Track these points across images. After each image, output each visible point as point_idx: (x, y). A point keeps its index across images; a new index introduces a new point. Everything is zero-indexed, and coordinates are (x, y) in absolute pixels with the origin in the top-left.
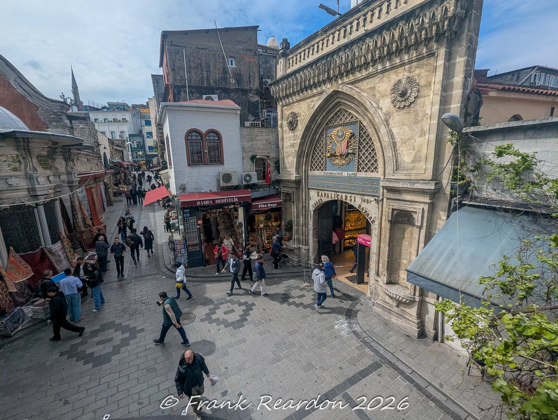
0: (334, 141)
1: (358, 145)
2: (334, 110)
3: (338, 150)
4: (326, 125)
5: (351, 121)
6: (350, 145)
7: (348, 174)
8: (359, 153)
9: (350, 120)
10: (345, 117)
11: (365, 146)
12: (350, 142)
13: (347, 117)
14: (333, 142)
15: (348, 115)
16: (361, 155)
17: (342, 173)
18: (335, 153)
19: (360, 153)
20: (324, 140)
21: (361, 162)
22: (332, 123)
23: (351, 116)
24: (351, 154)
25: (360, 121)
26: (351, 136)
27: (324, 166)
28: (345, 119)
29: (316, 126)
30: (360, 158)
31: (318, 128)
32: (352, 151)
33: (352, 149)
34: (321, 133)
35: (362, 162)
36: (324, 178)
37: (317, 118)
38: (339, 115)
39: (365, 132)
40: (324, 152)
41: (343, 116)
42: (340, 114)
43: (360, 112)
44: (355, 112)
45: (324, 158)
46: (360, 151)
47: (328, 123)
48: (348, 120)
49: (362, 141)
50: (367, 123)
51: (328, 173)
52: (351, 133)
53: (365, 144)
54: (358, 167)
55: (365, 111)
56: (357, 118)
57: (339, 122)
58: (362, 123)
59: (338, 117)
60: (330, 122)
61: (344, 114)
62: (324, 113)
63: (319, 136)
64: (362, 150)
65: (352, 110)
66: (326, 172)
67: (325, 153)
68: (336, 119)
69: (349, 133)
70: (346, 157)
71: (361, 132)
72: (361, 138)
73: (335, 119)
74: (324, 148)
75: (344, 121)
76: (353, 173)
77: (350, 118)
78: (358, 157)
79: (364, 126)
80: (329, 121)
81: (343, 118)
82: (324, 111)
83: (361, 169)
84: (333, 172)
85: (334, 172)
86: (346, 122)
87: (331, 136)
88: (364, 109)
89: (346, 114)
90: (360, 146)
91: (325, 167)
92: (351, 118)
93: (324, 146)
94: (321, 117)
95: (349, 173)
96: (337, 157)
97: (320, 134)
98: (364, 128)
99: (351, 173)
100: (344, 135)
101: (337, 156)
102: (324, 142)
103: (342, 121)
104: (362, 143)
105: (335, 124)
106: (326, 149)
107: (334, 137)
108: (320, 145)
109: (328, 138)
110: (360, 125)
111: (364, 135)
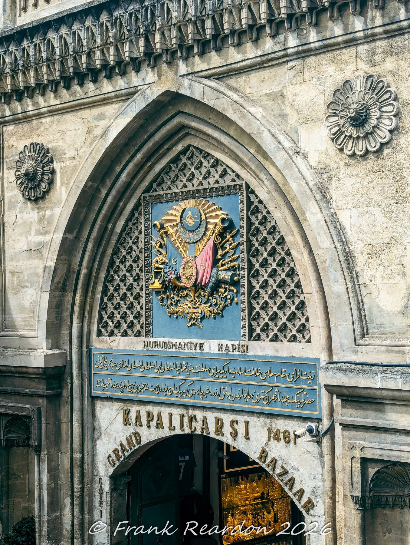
0: (173, 244)
1: (244, 256)
2: (169, 149)
3: (188, 271)
4: (147, 190)
5: (222, 183)
6: (223, 256)
7: (220, 346)
8: (249, 282)
9: (217, 182)
10: (204, 170)
11: (266, 260)
12: (223, 248)
13: (209, 172)
14: (169, 246)
15: (213, 166)
16: (257, 287)
17: (202, 345)
18: (178, 278)
19: (254, 282)
20: (142, 237)
21: (258, 309)
22: (165, 186)
23: (220, 169)
24: (226, 282)
25: (248, 186)
26: (225, 229)
27: (143, 320)
28: (205, 178)
29: (114, 192)
30: (254, 298)
31: (120, 200)
32: (229, 274)
33: (228, 270)
34: (132, 214)
35: (262, 308)
36: (146, 360)
37: (118, 169)
38: (185, 165)
39: (265, 218)
40: (143, 275)
41: (197, 168)
42: (188, 163)
43: (246, 159)
44: (231, 157)
45: (143, 293)
46: (254, 277)
47: (151, 185)
48: (211, 180)
49: (257, 245)
50: (269, 192)
51: (156, 344)
52: (223, 220)
53: (265, 255)
54: (250, 325)
55: (259, 158)
56: (238, 176)
57: (185, 186)
58: (253, 192)
59: (181, 170)
60: (159, 185)
61: (201, 163)
62: (139, 156)
63: (126, 225)
64: (257, 271)
65: (223, 152)
66: (152, 340)
67: (147, 280)
68: (177, 176)
69: (217, 221)
70: (212, 294)
71: (253, 218)
72: (254, 235)
73: (172, 174)
74: (142, 263)
75: (201, 184)
76: (236, 343)
77: (217, 176)
78: (250, 293)
79: (260, 202)
80: (154, 180)
81: (197, 173)
82: (138, 150)
83: (258, 330)
84: (174, 341)
85: (178, 341)
86: (206, 186)
87: (162, 227)
88: (257, 151)
89: (205, 163)
90: (253, 260)
91: (149, 324)
92: (221, 176)
93: (142, 256)
94: (131, 166)
95: (225, 343)
96: (185, 292)
97: (129, 219)
98: (261, 207)
99: (230, 343)
100: (204, 223)
101: (185, 288)
102: (141, 245)
103: (196, 182)
104: (257, 250)
105: (174, 190)
106: (148, 265)
107: (171, 231)
108: (129, 253)
109: (154, 231)
110: (248, 198)
111: (261, 228)
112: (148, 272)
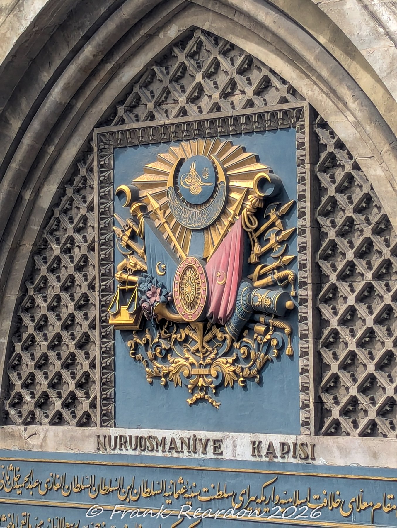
0: (159, 231)
1: (307, 257)
2: (150, 37)
3: (189, 289)
4: (105, 121)
5: (259, 106)
6: (263, 257)
7: (256, 446)
8: (317, 312)
9: (250, 103)
10: (222, 80)
11: (351, 266)
13: (233, 84)
14: (151, 237)
15: (241, 71)
16: (334, 322)
17: (217, 444)
18: (169, 304)
19: (326, 311)
20: (93, 219)
21: (335, 367)
22: (142, 112)
23: (256, 76)
24: (268, 313)
25: (314, 113)
26: (267, 201)
27: (95, 391)
28: (225, 95)
29: (36, 125)
30: (328, 345)
31: (48, 141)
32: (275, 295)
33: (273, 286)
34: (74, 170)
35: (344, 367)
36: (101, 474)
37: (46, 77)
38: (184, 68)
39: (350, 178)
40: (95, 297)
41: (208, 75)
42: (190, 64)
43: (310, 57)
44: (278, 52)
45: (95, 335)
46: (326, 301)
47: (113, 111)
48: (238, 99)
49: (332, 234)
50: (357, 124)
51: (122, 441)
52: (262, 183)
53: (350, 255)
54: (319, 402)
55: (338, 53)
56: (293, 91)
57: (183, 112)
58: (324, 125)
59: (176, 79)
60: (131, 109)
61: (217, 64)
62: (88, 51)
63: (61, 192)
64: (334, 289)
65: (263, 42)
66: (114, 432)
67: (104, 306)
68: (167, 92)
69: (250, 184)
70: (239, 337)
71: (324, 179)
72: (326, 214)
73: (157, 88)
74: (93, 272)
75: (217, 108)
76: (290, 439)
77: (250, 91)
78: (317, 335)
79: (340, 145)
80: (120, 100)
81: (208, 85)
82: (87, 38)
83: (336, 413)
84: (160, 434)
85: (169, 434)
86: (226, 111)
87: (136, 197)
89: (225, 64)
90: (325, 266)
91: (107, 400)
92: (258, 92)
93: (94, 258)
94: (72, 70)
95: (265, 439)
96: (184, 332)
97: (68, 181)
98: (341, 155)
99: (276, 439)
100: (222, 190)
101: (183, 325)
102: (92, 234)
103: (205, 103)
104: (333, 245)
105: (161, 120)
106: (105, 275)
107: (154, 205)
108: (68, 251)
109: (120, 205)
110: (314, 137)
111: (342, 199)
112: (105, 291)
